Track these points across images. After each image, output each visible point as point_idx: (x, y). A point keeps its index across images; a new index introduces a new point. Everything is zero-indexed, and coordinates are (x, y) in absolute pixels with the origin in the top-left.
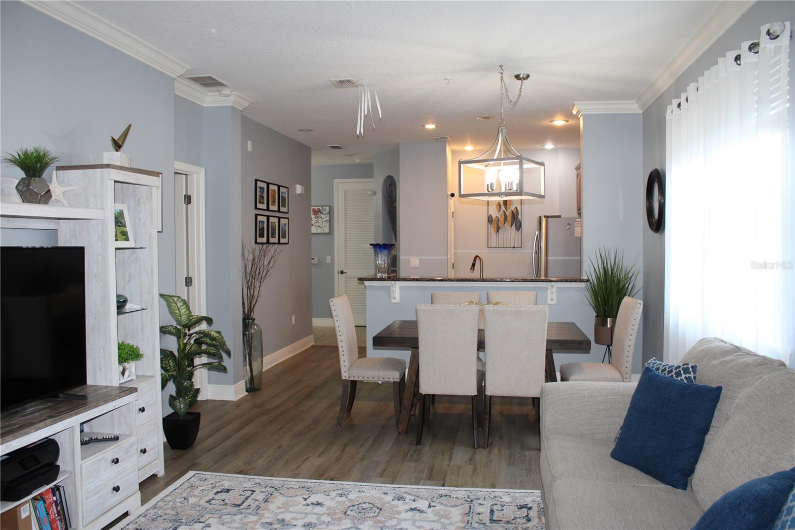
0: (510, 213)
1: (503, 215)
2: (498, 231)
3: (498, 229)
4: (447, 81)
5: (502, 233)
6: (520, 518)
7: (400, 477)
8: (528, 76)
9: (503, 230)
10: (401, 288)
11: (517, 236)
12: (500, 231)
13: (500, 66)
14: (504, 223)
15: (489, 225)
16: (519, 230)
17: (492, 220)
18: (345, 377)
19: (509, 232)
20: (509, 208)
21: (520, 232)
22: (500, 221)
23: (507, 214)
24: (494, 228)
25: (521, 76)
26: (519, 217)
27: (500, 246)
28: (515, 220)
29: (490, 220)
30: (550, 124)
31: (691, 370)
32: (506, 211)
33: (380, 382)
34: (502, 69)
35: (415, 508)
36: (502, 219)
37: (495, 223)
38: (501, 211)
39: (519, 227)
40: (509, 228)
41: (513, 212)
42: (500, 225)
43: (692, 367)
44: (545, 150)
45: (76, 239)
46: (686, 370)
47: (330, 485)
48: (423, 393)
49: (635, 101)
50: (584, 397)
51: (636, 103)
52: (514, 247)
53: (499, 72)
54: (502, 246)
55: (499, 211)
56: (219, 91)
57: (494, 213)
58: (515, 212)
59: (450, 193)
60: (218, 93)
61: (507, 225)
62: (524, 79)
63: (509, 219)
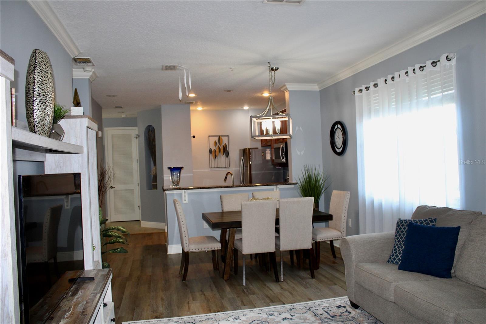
0: (222, 147)
1: (218, 148)
2: (215, 158)
3: (216, 156)
4: (231, 69)
5: (218, 158)
6: (344, 312)
7: (255, 303)
8: (278, 68)
9: (218, 157)
10: (189, 194)
11: (226, 160)
12: (217, 158)
13: (268, 62)
14: (219, 153)
15: (210, 154)
16: (228, 157)
17: (212, 152)
18: (187, 250)
19: (222, 158)
20: (222, 144)
21: (228, 158)
22: (216, 152)
23: (221, 147)
24: (213, 156)
25: (274, 69)
26: (228, 149)
27: (217, 167)
28: (226, 151)
29: (211, 151)
30: (260, 95)
31: (434, 221)
32: (219, 146)
33: (206, 251)
34: (269, 64)
35: (286, 318)
36: (217, 150)
37: (213, 153)
38: (217, 146)
39: (228, 155)
40: (222, 156)
41: (224, 147)
42: (217, 155)
43: (434, 219)
44: (244, 110)
45: (60, 168)
46: (432, 221)
47: (222, 315)
48: (245, 254)
49: (316, 84)
50: (370, 242)
51: (317, 85)
52: (225, 167)
53: (268, 66)
54: (218, 167)
55: (216, 146)
56: (83, 69)
57: (213, 148)
58: (225, 146)
59: (192, 135)
60: (83, 70)
61: (221, 154)
62: (276, 70)
63: (222, 150)
